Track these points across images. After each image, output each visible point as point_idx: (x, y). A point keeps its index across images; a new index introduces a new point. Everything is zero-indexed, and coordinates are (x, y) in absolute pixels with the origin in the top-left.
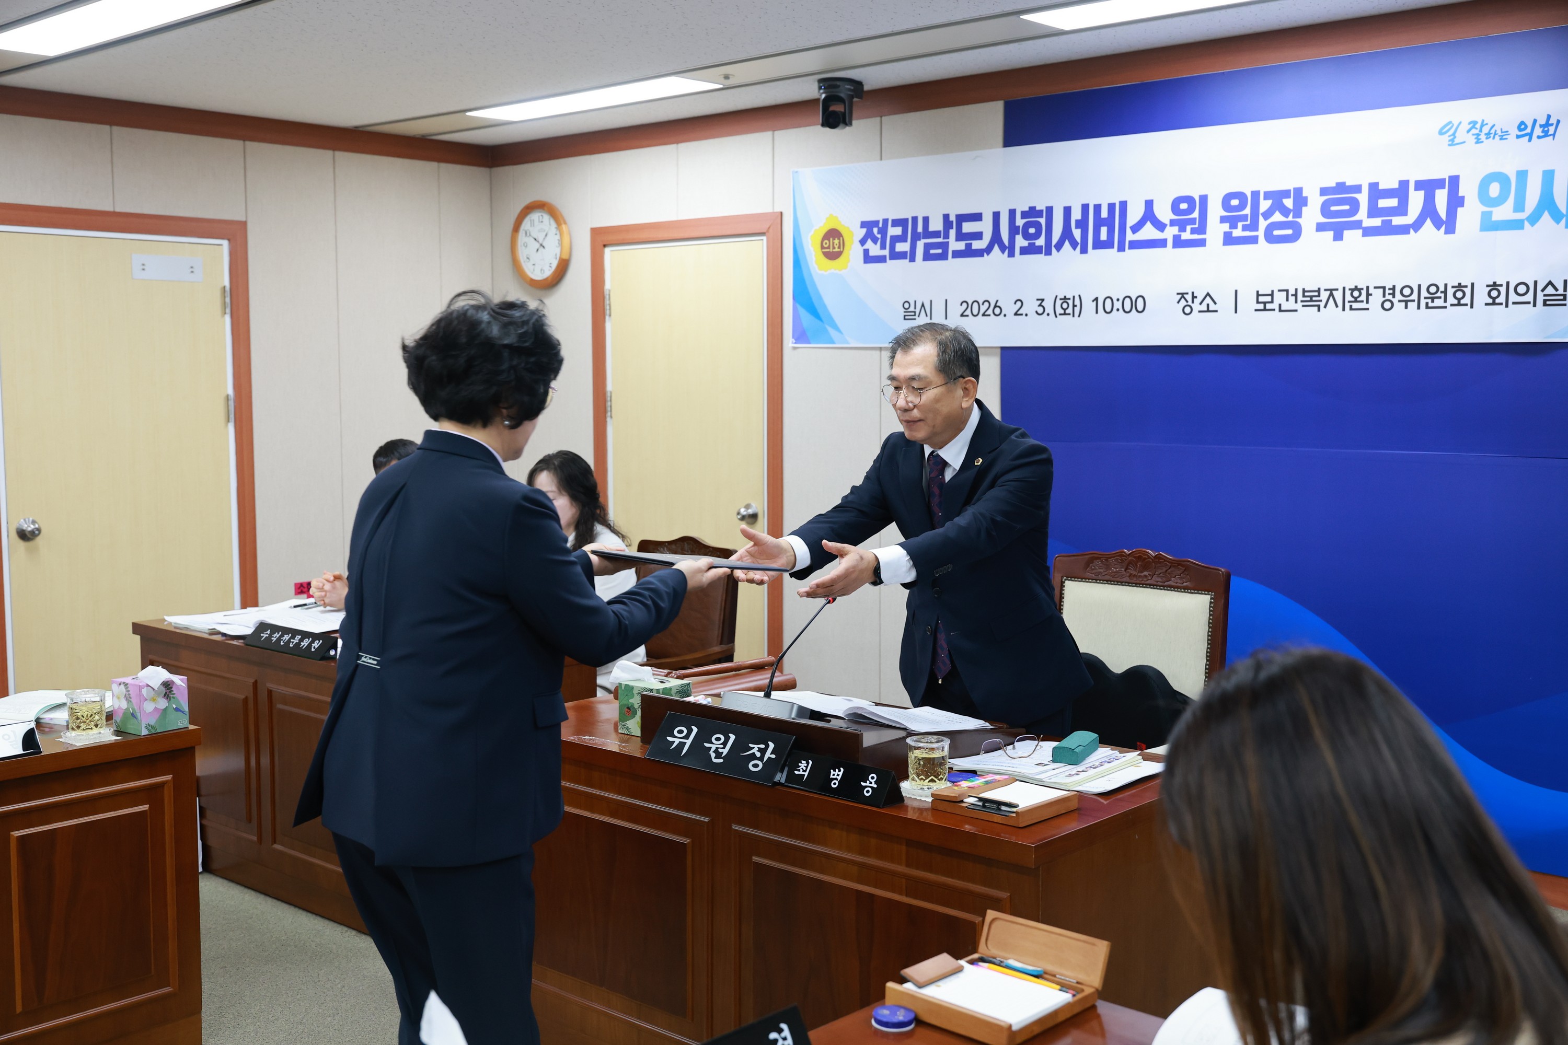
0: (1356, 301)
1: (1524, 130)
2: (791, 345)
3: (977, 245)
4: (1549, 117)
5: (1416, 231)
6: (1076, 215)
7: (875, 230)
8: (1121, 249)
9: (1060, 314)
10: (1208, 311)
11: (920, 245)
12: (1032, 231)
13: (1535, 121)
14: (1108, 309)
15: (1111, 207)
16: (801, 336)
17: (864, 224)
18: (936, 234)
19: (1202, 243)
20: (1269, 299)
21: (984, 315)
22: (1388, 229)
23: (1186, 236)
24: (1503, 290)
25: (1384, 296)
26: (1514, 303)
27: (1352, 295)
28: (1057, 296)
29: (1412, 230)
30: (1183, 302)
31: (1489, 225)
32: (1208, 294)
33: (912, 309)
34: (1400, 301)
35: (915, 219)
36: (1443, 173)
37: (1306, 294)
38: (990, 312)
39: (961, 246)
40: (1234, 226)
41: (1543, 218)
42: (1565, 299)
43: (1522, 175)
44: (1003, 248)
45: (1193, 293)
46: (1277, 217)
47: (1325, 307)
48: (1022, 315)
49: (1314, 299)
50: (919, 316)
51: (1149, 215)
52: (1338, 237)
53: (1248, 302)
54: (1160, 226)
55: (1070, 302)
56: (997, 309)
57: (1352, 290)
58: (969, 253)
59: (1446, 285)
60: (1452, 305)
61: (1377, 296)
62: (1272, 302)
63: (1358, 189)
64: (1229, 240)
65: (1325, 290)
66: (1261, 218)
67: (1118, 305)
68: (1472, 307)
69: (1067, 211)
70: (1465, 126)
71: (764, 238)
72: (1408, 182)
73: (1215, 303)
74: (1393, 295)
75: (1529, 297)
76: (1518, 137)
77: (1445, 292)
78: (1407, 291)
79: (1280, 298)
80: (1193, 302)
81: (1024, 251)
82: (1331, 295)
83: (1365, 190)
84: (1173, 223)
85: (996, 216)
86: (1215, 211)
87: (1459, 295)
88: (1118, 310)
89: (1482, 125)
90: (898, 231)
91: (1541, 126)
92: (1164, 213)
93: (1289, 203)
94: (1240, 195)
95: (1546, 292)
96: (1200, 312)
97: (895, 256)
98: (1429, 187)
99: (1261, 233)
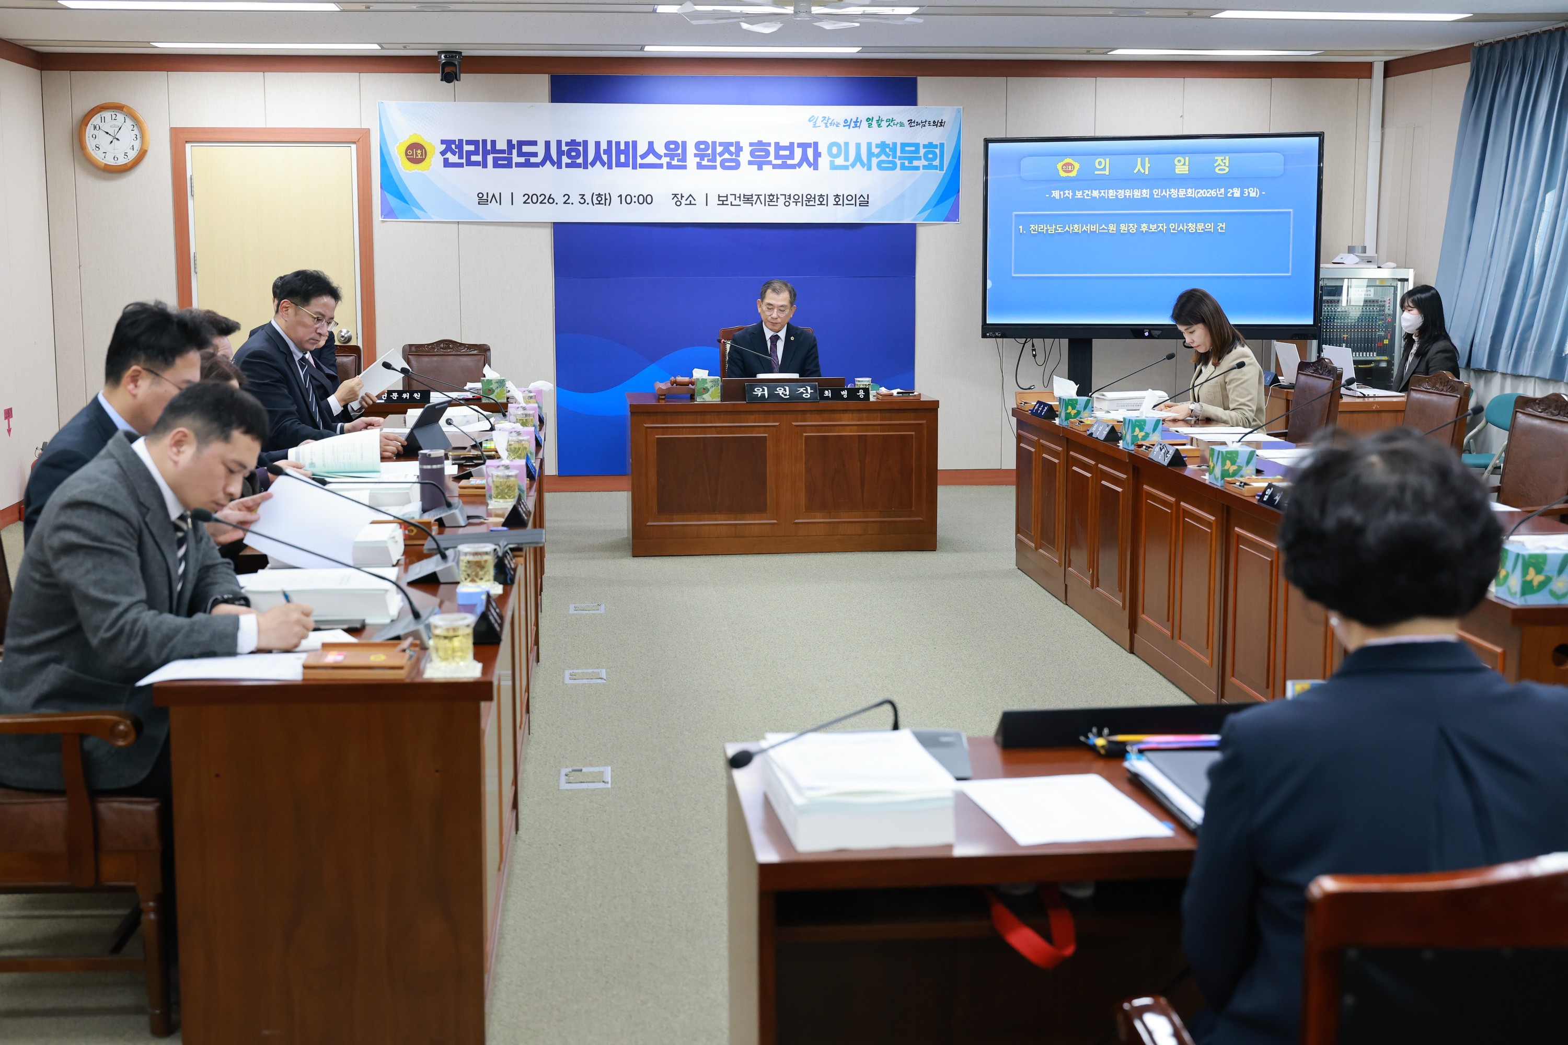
0: (771, 201)
1: (847, 123)
2: (381, 219)
3: (533, 160)
4: (857, 118)
5: (799, 168)
6: (604, 146)
7: (453, 146)
8: (634, 167)
9: (596, 204)
10: (690, 204)
11: (490, 158)
12: (573, 154)
13: (852, 119)
14: (629, 201)
15: (627, 144)
16: (388, 213)
17: (443, 142)
18: (502, 152)
19: (684, 167)
20: (725, 199)
21: (541, 203)
22: (784, 166)
23: (675, 162)
24: (841, 198)
25: (785, 199)
26: (847, 204)
27: (769, 198)
28: (593, 193)
29: (797, 167)
30: (676, 199)
31: (834, 167)
32: (690, 195)
33: (485, 197)
34: (793, 202)
35: (485, 142)
36: (810, 140)
37: (745, 197)
38: (546, 201)
39: (522, 160)
40: (702, 159)
41: (857, 165)
42: (868, 203)
43: (847, 144)
44: (553, 163)
45: (682, 194)
46: (727, 156)
47: (755, 204)
48: (569, 203)
49: (750, 199)
50: (491, 202)
51: (651, 149)
52: (760, 168)
53: (713, 200)
54: (659, 157)
55: (603, 197)
56: (551, 200)
57: (769, 196)
58: (527, 164)
59: (815, 195)
60: (818, 205)
61: (782, 199)
62: (727, 200)
63: (769, 144)
64: (700, 166)
65: (756, 195)
66: (718, 156)
67: (635, 199)
68: (827, 206)
69: (598, 144)
70: (820, 119)
71: (354, 147)
72: (794, 143)
73: (695, 200)
74: (790, 199)
75: (853, 202)
76: (844, 126)
77: (814, 198)
78: (796, 197)
79: (731, 198)
80: (682, 199)
81: (568, 166)
82: (758, 198)
83: (773, 145)
84: (666, 155)
85: (547, 144)
86: (691, 150)
87: (821, 199)
88: (635, 202)
89: (828, 119)
90: (472, 148)
91: (854, 122)
92: (660, 149)
93: (733, 149)
94: (705, 143)
95: (861, 200)
96: (686, 204)
97: (470, 163)
98: (804, 146)
99: (718, 164)
